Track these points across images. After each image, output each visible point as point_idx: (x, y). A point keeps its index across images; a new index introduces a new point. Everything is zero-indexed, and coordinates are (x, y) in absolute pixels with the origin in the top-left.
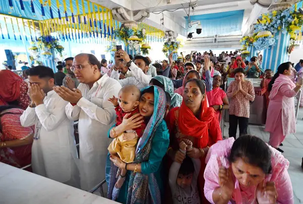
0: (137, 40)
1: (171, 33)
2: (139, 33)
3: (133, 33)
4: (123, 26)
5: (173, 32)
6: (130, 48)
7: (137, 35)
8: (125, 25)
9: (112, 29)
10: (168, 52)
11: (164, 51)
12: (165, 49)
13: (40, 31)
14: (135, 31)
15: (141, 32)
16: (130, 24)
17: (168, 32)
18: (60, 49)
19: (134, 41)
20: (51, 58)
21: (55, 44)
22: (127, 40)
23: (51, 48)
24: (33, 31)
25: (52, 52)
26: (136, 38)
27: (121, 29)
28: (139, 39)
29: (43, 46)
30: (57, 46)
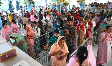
10: (80, 2)
11: (78, 2)
12: (79, 0)
19: (61, 1)
20: (30, 7)
23: (30, 3)
29: (28, 2)
30: (32, 2)
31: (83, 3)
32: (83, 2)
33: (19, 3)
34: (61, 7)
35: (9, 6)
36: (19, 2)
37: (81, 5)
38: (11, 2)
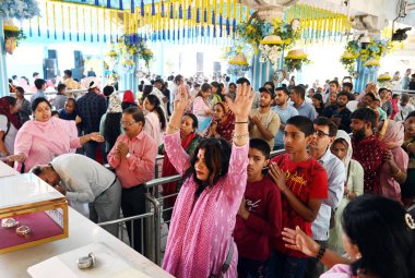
0: (278, 45)
1: (368, 20)
2: (285, 30)
3: (272, 30)
4: (255, 15)
5: (374, 17)
6: (262, 61)
7: (280, 34)
8: (259, 13)
9: (234, 22)
10: (355, 64)
11: (346, 61)
12: (349, 56)
13: (124, 26)
14: (277, 26)
15: (289, 27)
16: (269, 12)
17: (361, 17)
18: (147, 56)
19: (271, 45)
20: (132, 71)
21: (141, 47)
22: (258, 43)
23: (135, 54)
24: (114, 26)
25: (135, 61)
26: (277, 39)
27: (249, 23)
28: (282, 42)
29: (124, 51)
30: (143, 50)
31: (369, 66)
32: (368, 63)
33: (83, 62)
34: (272, 71)
35: (44, 69)
36: (85, 58)
37: (359, 74)
38: (52, 54)
